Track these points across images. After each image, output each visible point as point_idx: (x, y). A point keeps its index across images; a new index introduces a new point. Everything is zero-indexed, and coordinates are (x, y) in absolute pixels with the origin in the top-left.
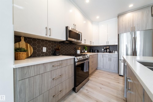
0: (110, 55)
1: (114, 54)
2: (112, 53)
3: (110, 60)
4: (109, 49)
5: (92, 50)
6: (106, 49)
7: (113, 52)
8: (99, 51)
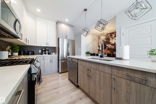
0: (51, 57)
1: (52, 55)
2: (50, 54)
3: (51, 61)
4: (48, 50)
5: (24, 51)
6: (45, 51)
7: (52, 53)
8: (35, 53)
